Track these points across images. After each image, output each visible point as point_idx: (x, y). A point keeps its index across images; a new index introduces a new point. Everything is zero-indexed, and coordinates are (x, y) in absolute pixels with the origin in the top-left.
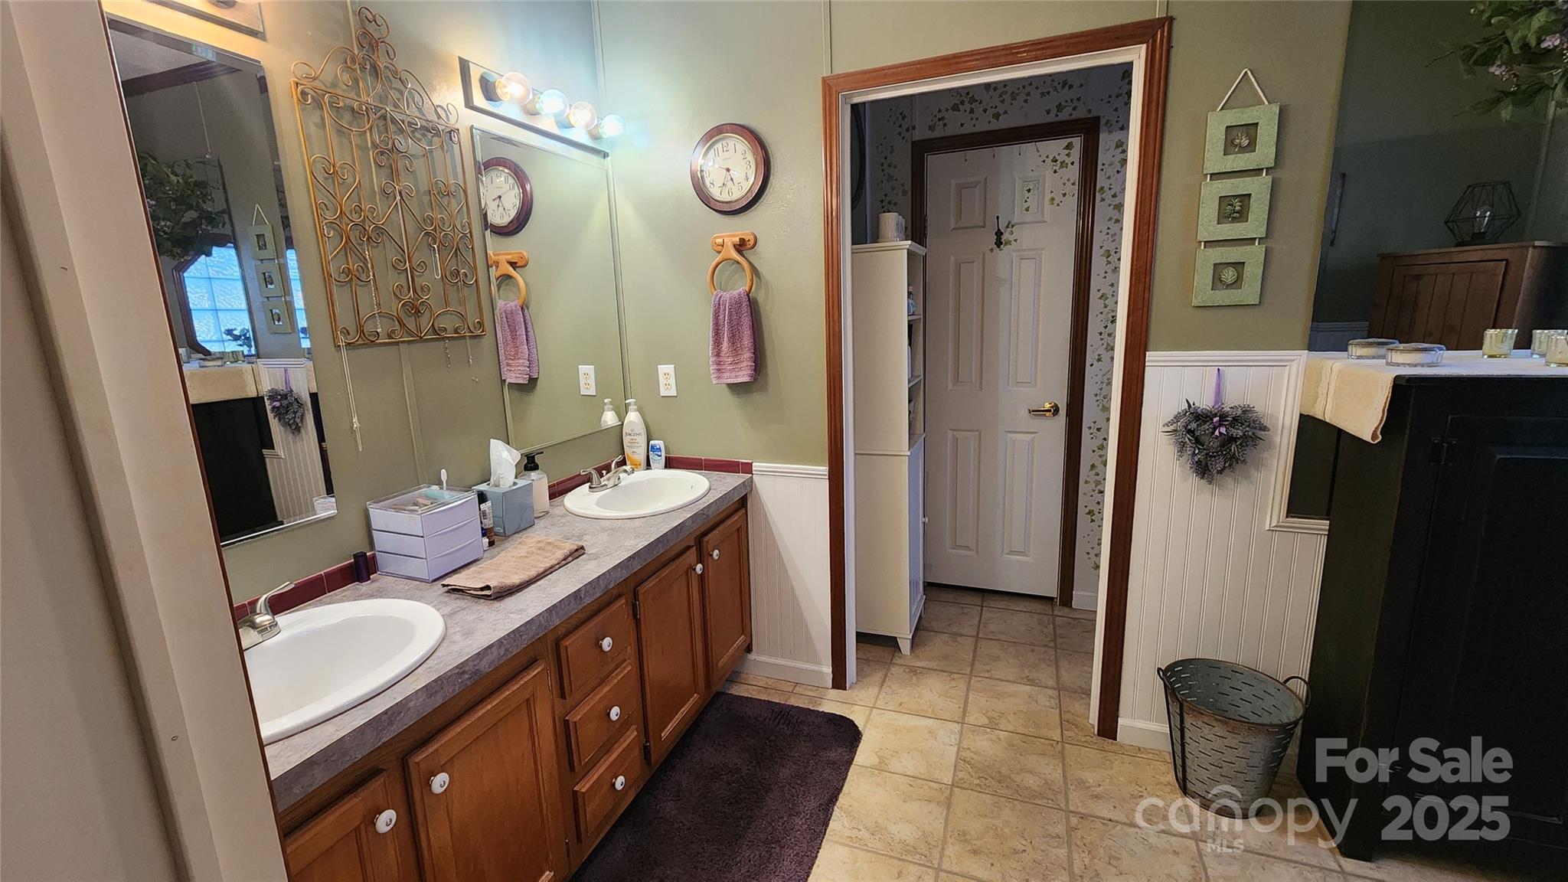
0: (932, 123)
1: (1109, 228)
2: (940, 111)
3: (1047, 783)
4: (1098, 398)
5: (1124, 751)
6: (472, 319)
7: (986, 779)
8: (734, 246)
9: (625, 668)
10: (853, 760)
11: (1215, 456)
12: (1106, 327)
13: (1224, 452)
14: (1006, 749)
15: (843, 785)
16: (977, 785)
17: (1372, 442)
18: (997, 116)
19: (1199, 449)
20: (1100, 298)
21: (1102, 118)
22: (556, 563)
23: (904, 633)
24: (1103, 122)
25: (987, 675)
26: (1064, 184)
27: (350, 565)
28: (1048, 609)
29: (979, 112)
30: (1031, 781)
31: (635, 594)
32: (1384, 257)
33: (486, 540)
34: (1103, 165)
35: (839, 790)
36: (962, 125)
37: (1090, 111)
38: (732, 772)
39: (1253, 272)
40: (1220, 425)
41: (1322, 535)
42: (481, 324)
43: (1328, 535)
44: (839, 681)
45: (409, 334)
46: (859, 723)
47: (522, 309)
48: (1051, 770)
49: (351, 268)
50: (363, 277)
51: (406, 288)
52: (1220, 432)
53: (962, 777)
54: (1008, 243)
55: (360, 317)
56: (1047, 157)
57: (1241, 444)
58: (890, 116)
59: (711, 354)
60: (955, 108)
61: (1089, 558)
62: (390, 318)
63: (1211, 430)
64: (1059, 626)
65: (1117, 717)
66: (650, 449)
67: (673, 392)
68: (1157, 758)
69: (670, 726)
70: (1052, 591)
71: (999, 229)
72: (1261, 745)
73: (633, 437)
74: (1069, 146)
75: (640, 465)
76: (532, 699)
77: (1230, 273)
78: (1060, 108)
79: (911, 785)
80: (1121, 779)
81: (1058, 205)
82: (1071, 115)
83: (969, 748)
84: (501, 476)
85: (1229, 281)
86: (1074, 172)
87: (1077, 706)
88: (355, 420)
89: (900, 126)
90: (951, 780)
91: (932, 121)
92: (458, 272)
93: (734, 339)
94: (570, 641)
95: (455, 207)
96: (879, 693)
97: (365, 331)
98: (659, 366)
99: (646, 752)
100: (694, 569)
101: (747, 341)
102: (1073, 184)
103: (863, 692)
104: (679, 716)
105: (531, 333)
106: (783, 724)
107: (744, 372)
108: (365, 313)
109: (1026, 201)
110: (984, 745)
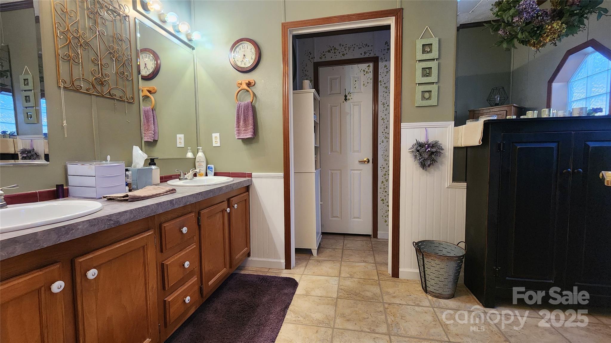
0: (321, 56)
1: (383, 95)
2: (324, 52)
3: (374, 294)
4: (383, 156)
5: (403, 281)
6: (129, 95)
7: (350, 295)
8: (246, 84)
9: (193, 246)
10: (295, 293)
11: (427, 160)
12: (384, 130)
13: (430, 158)
14: (358, 284)
15: (291, 302)
16: (347, 297)
17: (479, 145)
18: (343, 55)
19: (421, 157)
20: (382, 120)
21: (379, 57)
22: (162, 193)
23: (314, 247)
24: (380, 58)
25: (348, 261)
26: (368, 79)
27: (54, 191)
28: (368, 239)
29: (337, 53)
30: (369, 294)
31: (199, 213)
32: (470, 111)
33: (127, 188)
34: (381, 73)
35: (289, 304)
36: (332, 57)
37: (375, 54)
38: (241, 301)
39: (434, 94)
40: (428, 148)
41: (464, 188)
42: (133, 98)
43: (467, 188)
44: (288, 266)
45: (96, 92)
46: (297, 280)
47: (152, 110)
48: (376, 290)
49: (70, 55)
50: (77, 61)
51: (97, 73)
52: (428, 150)
53: (341, 295)
54: (349, 99)
55: (73, 78)
56: (362, 70)
57: (435, 154)
58: (306, 53)
59: (235, 126)
60: (329, 51)
61: (383, 218)
62: (88, 83)
63: (425, 150)
64: (373, 244)
65: (399, 268)
66: (207, 168)
67: (219, 145)
68: (414, 283)
69: (213, 280)
70: (370, 232)
71: (346, 95)
72: (453, 265)
73: (200, 163)
74: (369, 66)
75: (203, 175)
76: (146, 247)
77: (427, 94)
78: (365, 53)
79: (320, 300)
80: (402, 290)
81: (366, 86)
82: (369, 56)
83: (342, 285)
84: (137, 163)
85: (427, 97)
86: (371, 75)
87: (383, 268)
88: (65, 122)
89: (309, 57)
90: (336, 296)
91: (321, 55)
92: (124, 73)
93: (245, 120)
94: (167, 224)
95: (124, 46)
96: (305, 269)
97: (74, 84)
98: (213, 134)
99: (201, 289)
100: (226, 211)
101: (251, 121)
102: (371, 79)
103: (298, 269)
104: (217, 276)
105: (156, 121)
106: (264, 282)
107: (249, 134)
108: (75, 77)
109: (355, 85)
110: (349, 283)
